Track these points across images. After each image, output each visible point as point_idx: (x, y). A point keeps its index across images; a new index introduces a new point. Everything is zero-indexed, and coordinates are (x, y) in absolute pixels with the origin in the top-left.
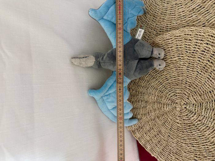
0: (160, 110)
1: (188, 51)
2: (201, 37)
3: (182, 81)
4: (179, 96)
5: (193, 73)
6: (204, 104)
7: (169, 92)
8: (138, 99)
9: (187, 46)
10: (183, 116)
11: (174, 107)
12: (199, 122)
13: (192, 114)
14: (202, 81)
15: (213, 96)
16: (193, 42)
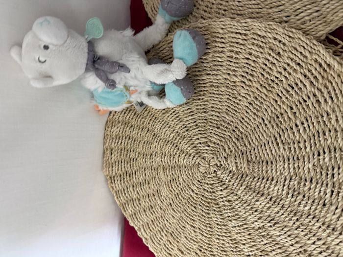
0: (172, 158)
1: (265, 75)
3: (229, 123)
5: (254, 119)
6: (248, 178)
7: (200, 134)
8: (143, 123)
9: (268, 65)
10: (205, 183)
11: (197, 163)
12: (227, 203)
13: (221, 186)
14: (263, 139)
15: (269, 172)
16: (282, 60)
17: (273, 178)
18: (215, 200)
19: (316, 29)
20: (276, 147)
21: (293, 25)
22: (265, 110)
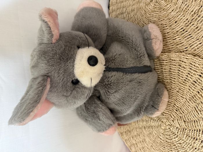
0: (147, 122)
1: (180, 77)
2: (196, 68)
3: (170, 103)
4: (165, 115)
5: (182, 99)
6: (187, 131)
9: (180, 73)
10: (166, 134)
11: (159, 124)
12: (179, 145)
13: (174, 136)
14: (189, 109)
15: (197, 126)
16: (186, 70)
17: (200, 130)
18: (173, 143)
19: (202, 53)
20: (197, 113)
21: (190, 52)
22: (186, 95)
